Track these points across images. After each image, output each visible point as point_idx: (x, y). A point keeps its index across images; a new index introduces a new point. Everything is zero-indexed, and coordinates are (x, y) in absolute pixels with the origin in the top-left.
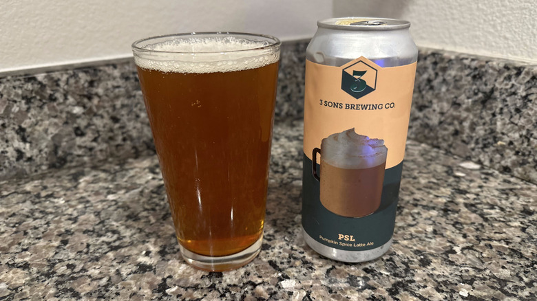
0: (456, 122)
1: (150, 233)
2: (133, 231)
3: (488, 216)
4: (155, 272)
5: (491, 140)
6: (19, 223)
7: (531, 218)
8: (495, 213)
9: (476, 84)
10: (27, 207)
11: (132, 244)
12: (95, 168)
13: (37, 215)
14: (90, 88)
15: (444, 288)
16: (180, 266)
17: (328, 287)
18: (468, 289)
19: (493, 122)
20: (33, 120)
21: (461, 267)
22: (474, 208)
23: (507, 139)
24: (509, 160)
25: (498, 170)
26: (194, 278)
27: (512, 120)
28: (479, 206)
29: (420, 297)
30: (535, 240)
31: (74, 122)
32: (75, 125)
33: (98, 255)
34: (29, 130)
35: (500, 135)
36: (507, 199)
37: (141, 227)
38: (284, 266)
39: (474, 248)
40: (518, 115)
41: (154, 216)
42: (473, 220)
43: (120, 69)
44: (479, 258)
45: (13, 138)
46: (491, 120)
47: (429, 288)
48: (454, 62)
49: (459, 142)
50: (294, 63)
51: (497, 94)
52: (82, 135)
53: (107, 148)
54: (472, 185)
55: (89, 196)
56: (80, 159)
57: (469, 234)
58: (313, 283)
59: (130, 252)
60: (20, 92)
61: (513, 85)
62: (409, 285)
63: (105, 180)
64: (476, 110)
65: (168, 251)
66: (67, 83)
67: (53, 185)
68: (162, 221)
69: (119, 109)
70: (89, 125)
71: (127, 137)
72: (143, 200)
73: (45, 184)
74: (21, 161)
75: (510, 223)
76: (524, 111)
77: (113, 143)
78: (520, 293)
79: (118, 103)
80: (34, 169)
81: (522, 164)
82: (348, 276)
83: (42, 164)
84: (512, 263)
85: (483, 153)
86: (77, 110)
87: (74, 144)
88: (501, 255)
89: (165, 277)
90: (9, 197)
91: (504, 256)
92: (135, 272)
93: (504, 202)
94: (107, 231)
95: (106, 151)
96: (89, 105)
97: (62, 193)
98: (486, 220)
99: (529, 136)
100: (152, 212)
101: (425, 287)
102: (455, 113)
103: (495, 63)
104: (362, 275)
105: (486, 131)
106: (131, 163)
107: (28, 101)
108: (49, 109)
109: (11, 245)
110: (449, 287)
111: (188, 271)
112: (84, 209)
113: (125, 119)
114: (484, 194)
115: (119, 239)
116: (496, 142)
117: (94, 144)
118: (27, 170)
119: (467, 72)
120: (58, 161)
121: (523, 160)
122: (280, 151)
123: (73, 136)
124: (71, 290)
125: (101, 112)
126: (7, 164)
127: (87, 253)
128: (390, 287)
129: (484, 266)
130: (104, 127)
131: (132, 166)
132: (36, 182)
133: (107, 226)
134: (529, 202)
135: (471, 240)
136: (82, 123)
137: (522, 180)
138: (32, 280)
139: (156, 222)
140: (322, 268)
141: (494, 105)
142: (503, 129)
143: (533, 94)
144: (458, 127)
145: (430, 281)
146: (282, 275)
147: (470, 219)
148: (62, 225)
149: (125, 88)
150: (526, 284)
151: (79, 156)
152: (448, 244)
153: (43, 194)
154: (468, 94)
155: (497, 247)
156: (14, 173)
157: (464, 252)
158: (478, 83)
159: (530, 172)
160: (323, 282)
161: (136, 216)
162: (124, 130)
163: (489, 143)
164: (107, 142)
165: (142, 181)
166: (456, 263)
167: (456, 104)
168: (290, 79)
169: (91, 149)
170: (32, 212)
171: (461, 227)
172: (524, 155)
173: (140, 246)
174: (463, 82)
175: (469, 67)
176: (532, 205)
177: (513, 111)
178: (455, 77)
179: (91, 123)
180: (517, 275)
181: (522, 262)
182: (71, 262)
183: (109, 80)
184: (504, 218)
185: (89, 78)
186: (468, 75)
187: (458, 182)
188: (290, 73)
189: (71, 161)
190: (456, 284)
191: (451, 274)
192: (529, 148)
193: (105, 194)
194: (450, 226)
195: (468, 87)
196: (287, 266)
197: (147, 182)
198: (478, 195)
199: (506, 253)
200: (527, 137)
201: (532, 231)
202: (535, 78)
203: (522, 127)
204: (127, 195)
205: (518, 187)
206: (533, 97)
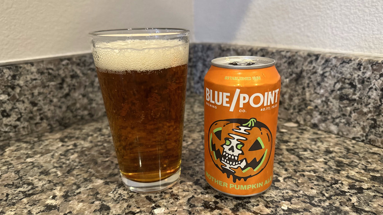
1: (57, 183)
2: (44, 183)
3: (302, 156)
4: (58, 210)
7: (331, 155)
8: (307, 154)
9: (290, 68)
11: (42, 191)
12: (18, 140)
14: (14, 81)
15: (271, 205)
16: (78, 204)
17: (188, 210)
18: (287, 205)
19: (303, 93)
21: (283, 190)
22: (293, 152)
23: (313, 104)
24: (316, 119)
25: (309, 126)
26: (88, 212)
27: (316, 91)
28: (297, 150)
29: (254, 212)
30: (333, 169)
31: (1, 106)
32: (2, 109)
33: (14, 201)
35: (309, 102)
36: (315, 145)
37: (50, 179)
38: (156, 199)
39: (293, 177)
40: (319, 88)
41: (61, 171)
42: (292, 159)
43: (37, 66)
44: (295, 184)
46: (302, 92)
47: (260, 206)
48: (275, 54)
49: (283, 109)
51: (304, 74)
52: (8, 116)
53: (28, 126)
54: (292, 137)
55: (12, 160)
56: (7, 134)
57: (289, 168)
58: (177, 209)
59: (41, 197)
61: (314, 67)
62: (247, 205)
63: (26, 149)
64: (292, 86)
65: (70, 195)
68: (66, 174)
69: (36, 96)
70: (13, 108)
71: (44, 117)
72: (54, 160)
75: (317, 160)
76: (323, 84)
77: (32, 122)
78: (323, 204)
79: (36, 92)
81: (325, 121)
82: (203, 202)
84: (318, 185)
85: (299, 116)
86: (3, 97)
87: (2, 123)
88: (310, 180)
89: (66, 213)
91: (313, 181)
92: (43, 211)
93: (313, 146)
94: (24, 183)
95: (27, 128)
96: (12, 93)
98: (301, 159)
99: (327, 101)
100: (59, 168)
101: (258, 205)
103: (301, 53)
104: (213, 200)
105: (299, 100)
106: (47, 136)
110: (275, 204)
111: (84, 208)
112: (7, 170)
113: (41, 103)
114: (300, 142)
115: (32, 188)
116: (306, 107)
117: (18, 123)
119: (284, 60)
121: (325, 118)
123: (1, 117)
125: (22, 99)
127: (6, 200)
128: (233, 207)
129: (299, 189)
130: (25, 110)
131: (47, 138)
133: (24, 181)
134: (330, 145)
135: (291, 172)
136: (8, 107)
137: (325, 132)
139: (62, 175)
140: (185, 198)
141: (303, 81)
142: (310, 97)
143: (326, 72)
145: (261, 201)
146: (155, 205)
147: (290, 158)
149: (40, 80)
150: (327, 198)
151: (6, 132)
152: (275, 176)
154: (286, 75)
155: (308, 175)
157: (286, 180)
158: (292, 67)
159: (330, 126)
160: (185, 208)
161: (47, 172)
162: (41, 112)
163: (302, 108)
164: (28, 121)
165: (54, 148)
166: (280, 188)
169: (15, 127)
171: (283, 164)
172: (325, 114)
173: (49, 192)
174: (282, 67)
175: (285, 57)
176: (332, 147)
177: (315, 84)
179: (15, 107)
180: (321, 193)
181: (324, 184)
183: (28, 74)
184: (313, 156)
185: (12, 73)
186: (285, 62)
187: (282, 136)
190: (280, 202)
191: (276, 195)
192: (328, 109)
193: (25, 158)
194: (276, 164)
195: (285, 70)
196: (159, 199)
197: (58, 148)
198: (295, 143)
199: (314, 179)
200: (326, 102)
201: (331, 163)
202: (327, 61)
203: (322, 95)
204: (42, 158)
205: (323, 136)
206: (327, 74)
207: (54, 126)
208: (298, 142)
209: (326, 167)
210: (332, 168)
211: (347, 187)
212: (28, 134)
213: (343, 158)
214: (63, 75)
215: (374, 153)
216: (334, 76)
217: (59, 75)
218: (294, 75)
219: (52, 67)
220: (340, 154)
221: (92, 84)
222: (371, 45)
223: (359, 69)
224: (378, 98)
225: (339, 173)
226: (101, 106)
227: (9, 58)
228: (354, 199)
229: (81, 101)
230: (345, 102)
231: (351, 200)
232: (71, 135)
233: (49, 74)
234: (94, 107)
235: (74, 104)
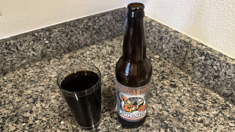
0: (155, 44)
5: (162, 50)
6: (38, 75)
7: (163, 74)
8: (154, 72)
10: (39, 70)
12: (54, 57)
13: (42, 72)
14: (50, 36)
20: (36, 46)
23: (165, 51)
24: (166, 56)
25: (163, 58)
31: (47, 45)
32: (47, 46)
34: (35, 49)
36: (160, 68)
40: (167, 45)
41: (71, 71)
45: (31, 51)
46: (162, 45)
48: (154, 26)
49: (155, 49)
50: (112, 19)
51: (163, 38)
52: (49, 48)
53: (56, 51)
54: (154, 63)
55: (54, 67)
60: (31, 39)
61: (167, 37)
63: (57, 61)
64: (159, 41)
66: (43, 35)
67: (43, 63)
70: (51, 46)
71: (61, 48)
73: (42, 63)
74: (34, 57)
75: (156, 75)
76: (169, 44)
77: (57, 49)
79: (58, 39)
80: (37, 58)
83: (39, 57)
85: (160, 53)
86: (47, 42)
87: (47, 51)
90: (33, 67)
96: (50, 40)
97: (47, 66)
102: (155, 41)
105: (161, 47)
106: (63, 56)
107: (34, 41)
108: (40, 42)
109: (38, 80)
112: (53, 71)
113: (60, 43)
114: (155, 66)
116: (163, 51)
117: (53, 50)
118: (36, 59)
119: (157, 30)
120: (44, 56)
121: (169, 57)
122: (105, 51)
123: (47, 49)
124: (54, 91)
125: (53, 42)
126: (31, 58)
130: (55, 45)
132: (39, 62)
134: (165, 69)
136: (49, 45)
137: (168, 62)
138: (45, 89)
141: (163, 41)
142: (164, 48)
144: (155, 45)
148: (49, 75)
151: (49, 54)
153: (42, 66)
154: (157, 36)
156: (33, 60)
158: (159, 34)
159: (170, 60)
162: (61, 46)
164: (56, 49)
167: (155, 39)
168: (111, 24)
169: (52, 52)
170: (40, 71)
172: (169, 55)
175: (157, 29)
177: (166, 43)
178: (154, 31)
181: (153, 85)
182: (53, 85)
183: (55, 33)
185: (49, 33)
186: (157, 31)
188: (110, 23)
189: (47, 55)
193: (58, 66)
195: (157, 34)
197: (68, 62)
200: (169, 51)
201: (160, 77)
202: (171, 36)
203: (168, 48)
204: (64, 66)
205: (166, 64)
206: (170, 41)
207: (66, 50)
208: (154, 67)
209: (158, 78)
210: (159, 79)
211: (159, 87)
212: (56, 54)
213: (166, 75)
214: (68, 31)
215: (180, 74)
216: (173, 42)
217: (66, 31)
218: (160, 37)
219: (63, 29)
220: (166, 74)
221: (79, 33)
222: (189, 32)
223: (180, 42)
224: (185, 55)
225: (160, 81)
226: (83, 42)
227: (47, 25)
228: (158, 92)
229: (75, 41)
230: (175, 53)
231: (157, 91)
232: (73, 56)
233: (62, 31)
234: (80, 43)
235: (73, 42)
